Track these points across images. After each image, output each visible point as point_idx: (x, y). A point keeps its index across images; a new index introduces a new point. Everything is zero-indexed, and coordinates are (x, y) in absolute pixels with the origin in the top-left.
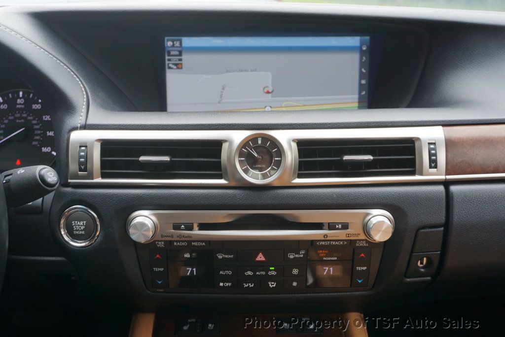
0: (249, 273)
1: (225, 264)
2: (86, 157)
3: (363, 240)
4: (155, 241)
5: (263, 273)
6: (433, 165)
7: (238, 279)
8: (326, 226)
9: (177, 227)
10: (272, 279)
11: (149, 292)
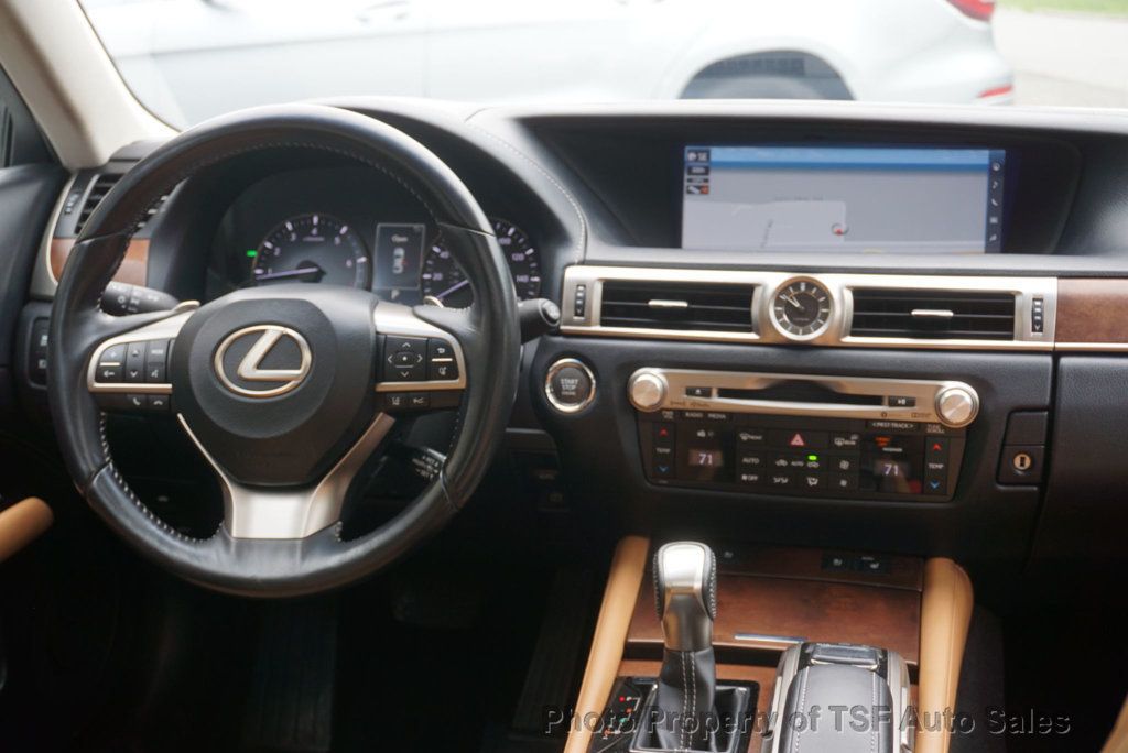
0: (782, 463)
1: (751, 448)
2: (584, 299)
3: (936, 423)
4: (663, 409)
5: (801, 464)
6: (1037, 328)
7: (766, 470)
8: (886, 401)
9: (690, 392)
10: (813, 473)
11: (649, 485)
